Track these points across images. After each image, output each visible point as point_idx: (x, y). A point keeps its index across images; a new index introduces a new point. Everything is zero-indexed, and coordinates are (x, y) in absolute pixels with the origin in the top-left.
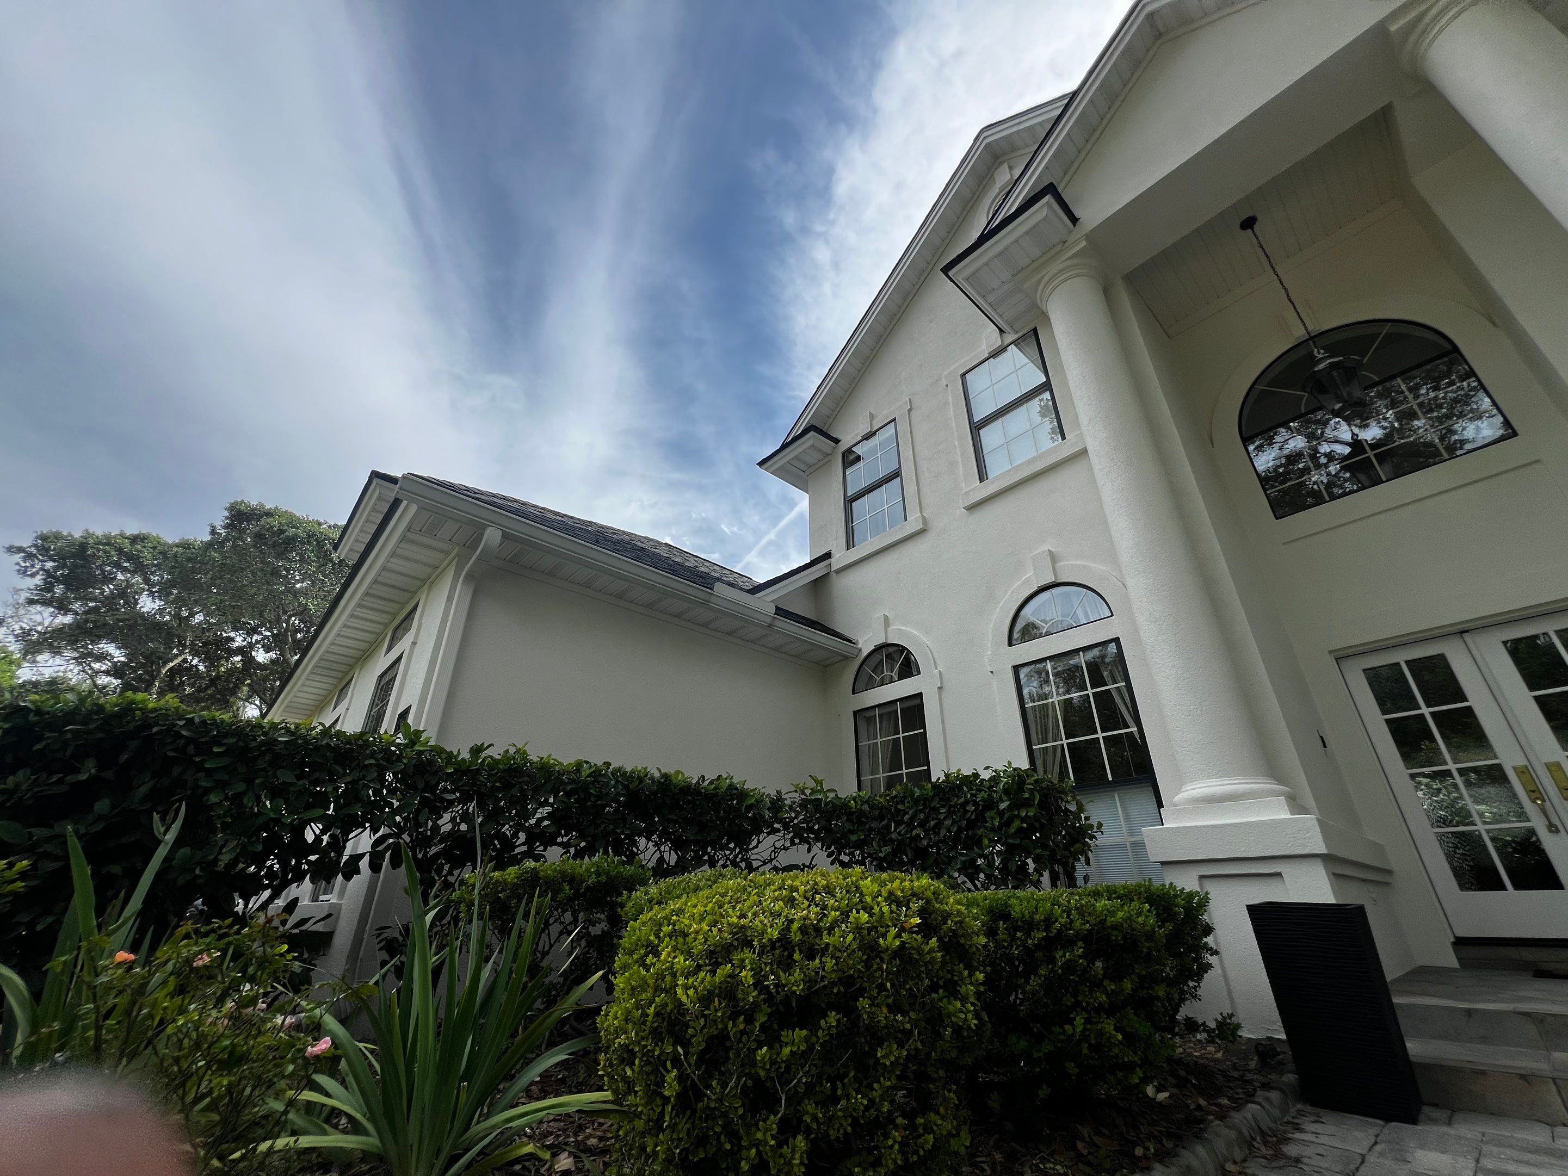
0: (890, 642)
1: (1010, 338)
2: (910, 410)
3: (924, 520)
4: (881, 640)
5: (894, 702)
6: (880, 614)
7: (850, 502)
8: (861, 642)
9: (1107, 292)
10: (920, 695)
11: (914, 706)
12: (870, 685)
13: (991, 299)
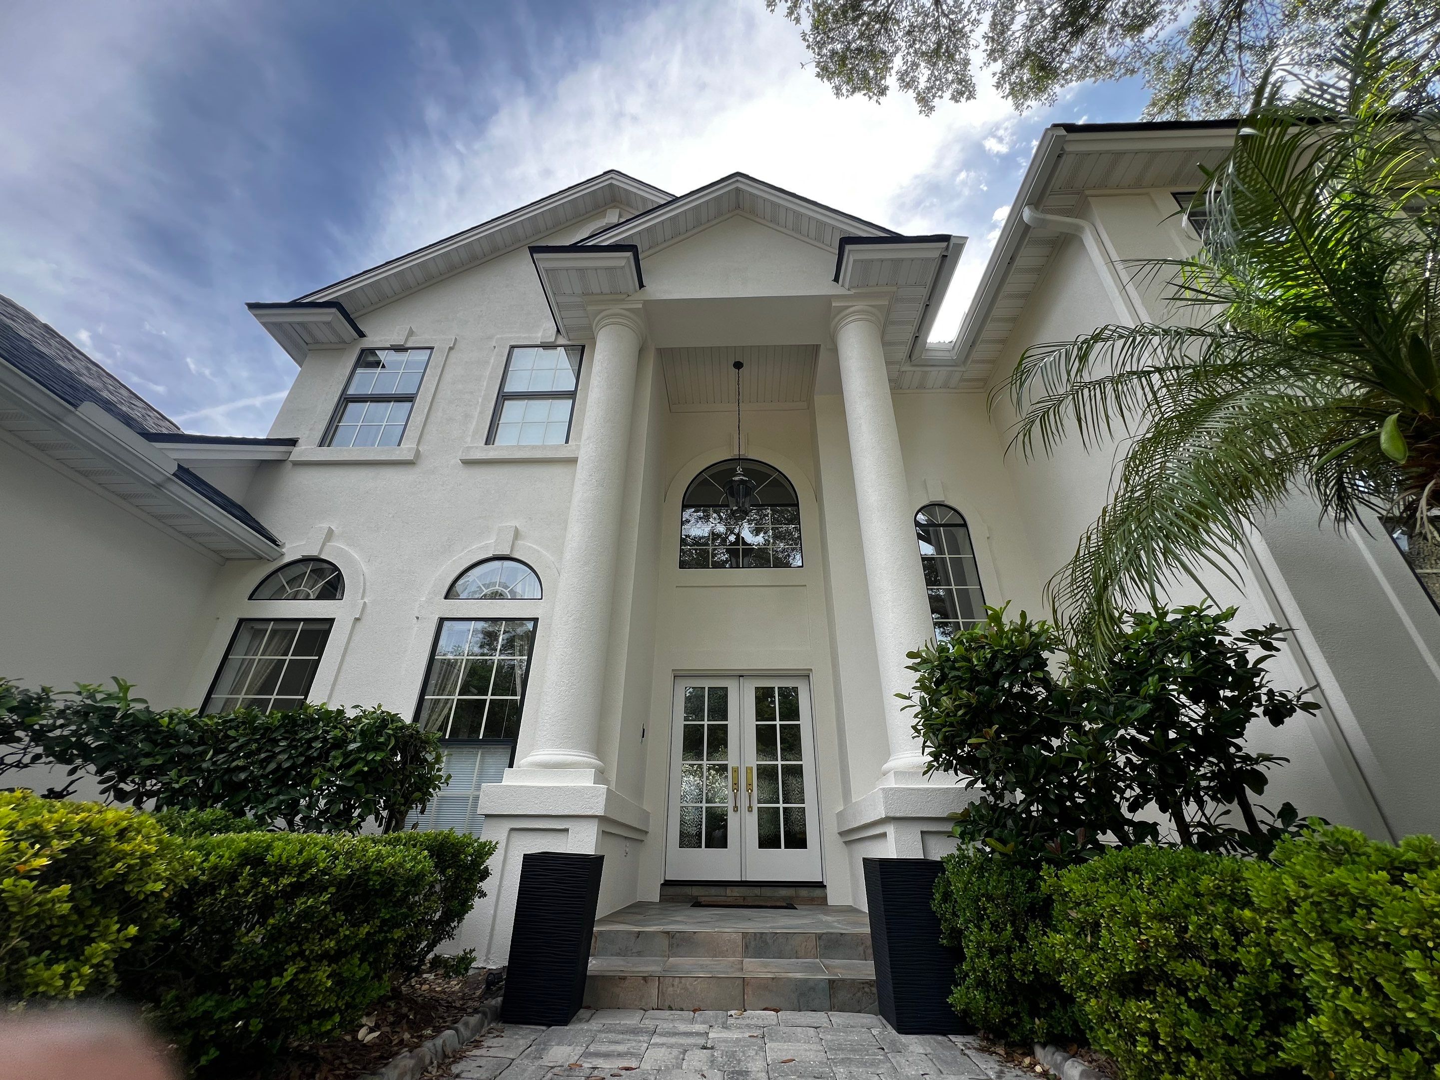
0: (323, 557)
1: (562, 341)
2: (451, 349)
3: (418, 454)
4: (314, 552)
5: (298, 620)
6: (325, 525)
7: (346, 400)
8: (287, 546)
9: (642, 351)
10: (331, 621)
11: (319, 631)
12: (278, 595)
13: (560, 299)
